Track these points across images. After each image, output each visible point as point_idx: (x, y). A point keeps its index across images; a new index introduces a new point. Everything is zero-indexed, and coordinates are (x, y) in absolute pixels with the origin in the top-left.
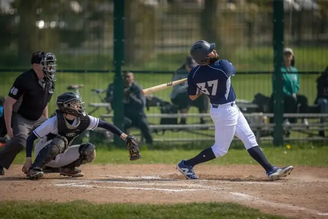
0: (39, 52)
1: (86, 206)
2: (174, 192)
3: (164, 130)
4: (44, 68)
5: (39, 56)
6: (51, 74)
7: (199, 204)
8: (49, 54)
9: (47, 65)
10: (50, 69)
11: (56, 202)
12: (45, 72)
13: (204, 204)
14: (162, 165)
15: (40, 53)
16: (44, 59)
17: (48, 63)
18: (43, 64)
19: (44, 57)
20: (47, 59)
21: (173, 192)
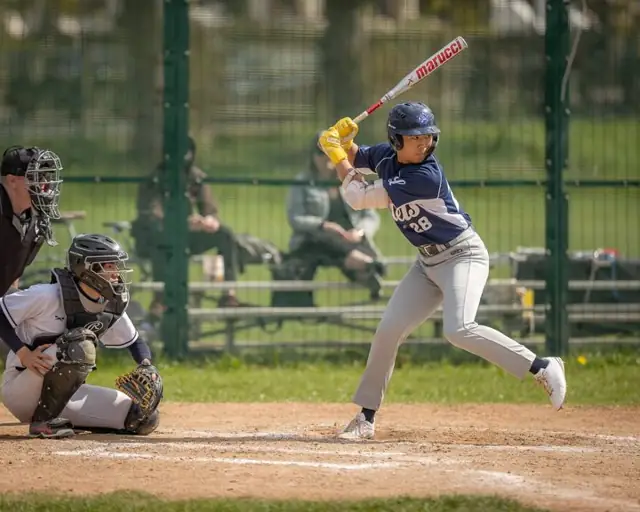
0: (21, 149)
1: (143, 503)
2: (343, 470)
3: (280, 320)
4: (33, 188)
5: (22, 158)
6: (48, 201)
7: (417, 499)
8: (45, 155)
9: (40, 180)
10: (46, 189)
11: (70, 493)
12: (34, 198)
13: (429, 500)
14: (296, 404)
15: (23, 151)
16: (34, 166)
17: (42, 176)
18: (31, 178)
19: (34, 161)
20: (41, 167)
21: (341, 469)
